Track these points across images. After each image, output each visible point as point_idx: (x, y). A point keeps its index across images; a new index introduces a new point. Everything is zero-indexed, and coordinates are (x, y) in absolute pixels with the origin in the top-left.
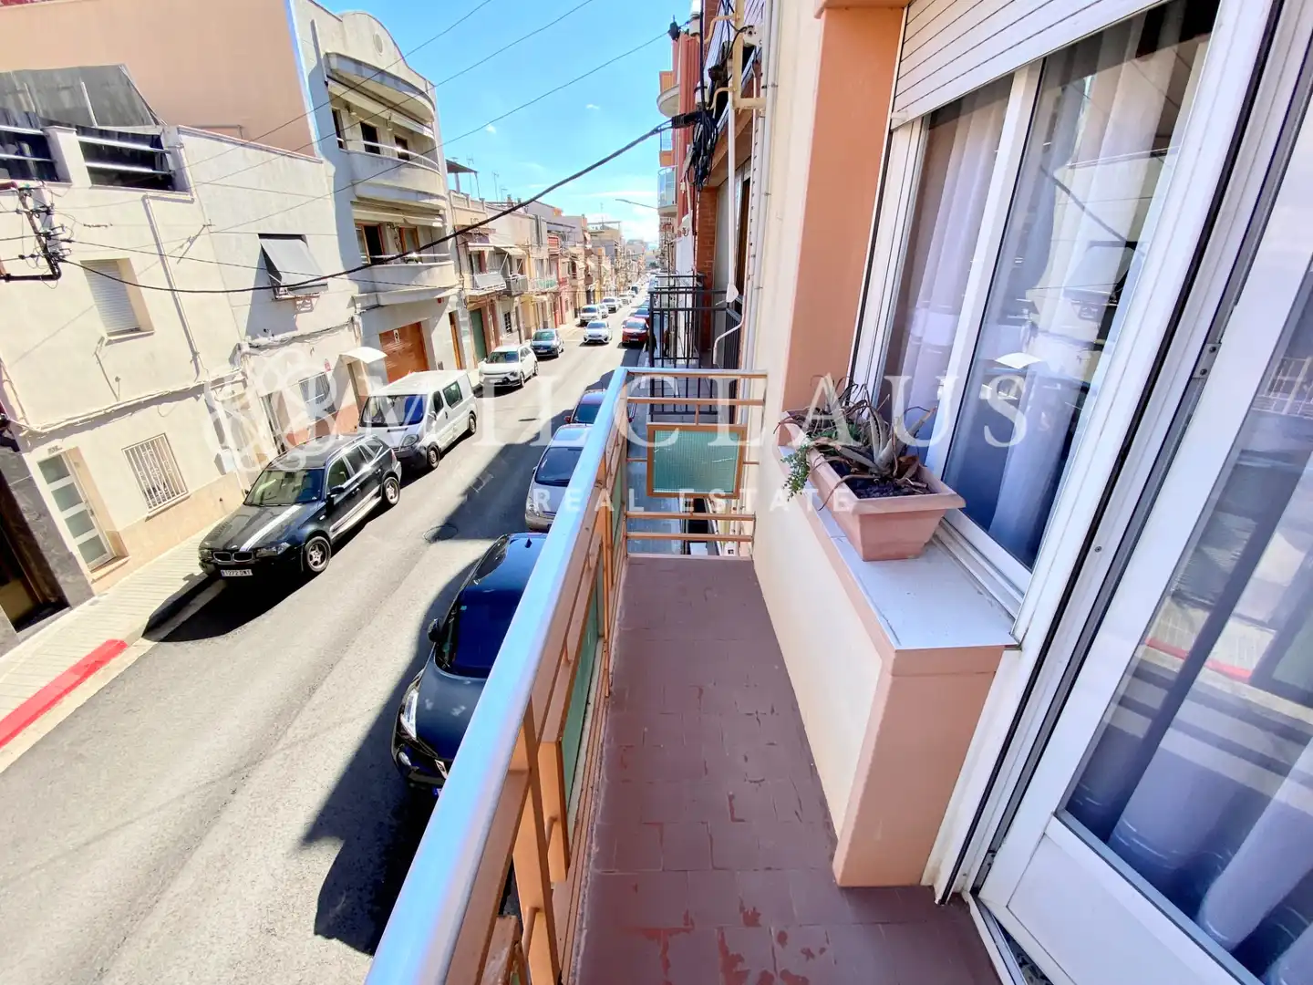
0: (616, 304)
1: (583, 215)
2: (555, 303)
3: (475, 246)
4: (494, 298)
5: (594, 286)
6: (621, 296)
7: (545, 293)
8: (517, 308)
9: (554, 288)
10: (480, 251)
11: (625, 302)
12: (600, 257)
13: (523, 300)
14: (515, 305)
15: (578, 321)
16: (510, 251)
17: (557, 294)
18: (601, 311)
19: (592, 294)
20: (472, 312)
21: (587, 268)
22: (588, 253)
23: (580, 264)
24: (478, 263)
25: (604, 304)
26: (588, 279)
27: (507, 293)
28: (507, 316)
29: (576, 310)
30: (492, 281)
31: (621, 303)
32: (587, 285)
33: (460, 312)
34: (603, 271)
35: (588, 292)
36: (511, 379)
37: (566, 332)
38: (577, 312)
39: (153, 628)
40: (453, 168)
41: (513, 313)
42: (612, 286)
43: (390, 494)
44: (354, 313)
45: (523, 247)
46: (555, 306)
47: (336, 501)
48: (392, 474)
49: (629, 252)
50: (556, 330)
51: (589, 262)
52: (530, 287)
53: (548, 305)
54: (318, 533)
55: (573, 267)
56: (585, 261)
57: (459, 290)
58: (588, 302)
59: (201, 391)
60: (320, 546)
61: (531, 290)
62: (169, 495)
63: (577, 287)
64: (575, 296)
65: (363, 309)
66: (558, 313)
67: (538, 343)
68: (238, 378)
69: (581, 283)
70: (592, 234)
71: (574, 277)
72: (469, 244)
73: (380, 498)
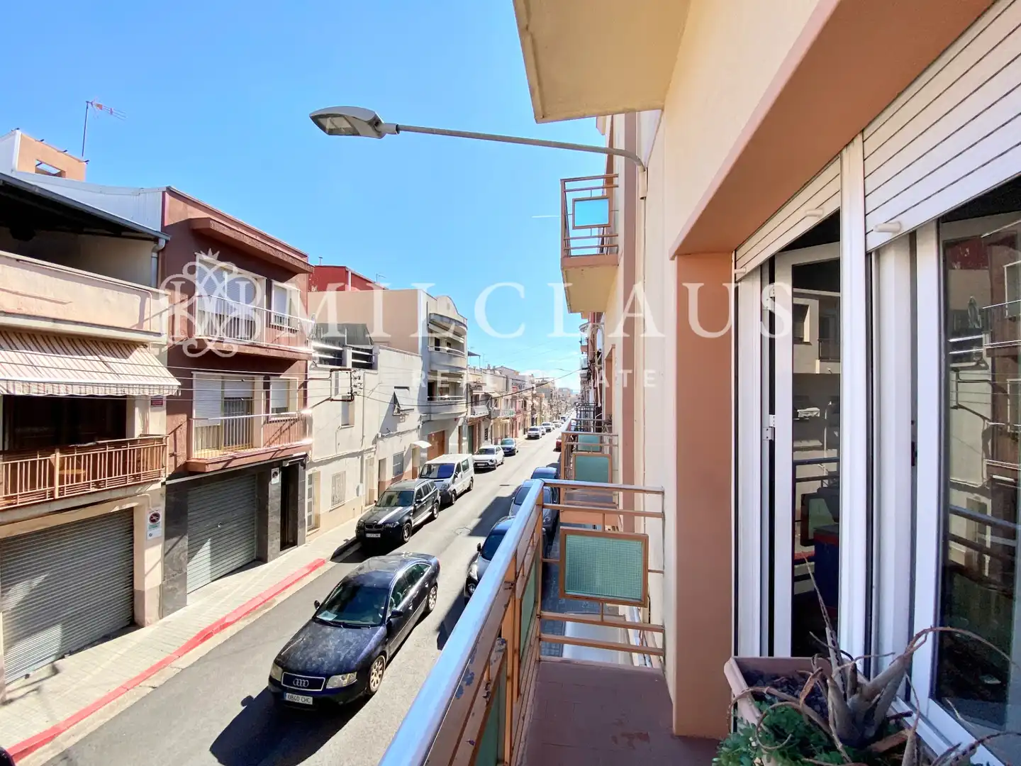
0: (551, 427)
1: (532, 375)
2: (513, 425)
3: (475, 393)
4: (481, 420)
5: (537, 415)
6: (554, 422)
7: (508, 418)
8: (492, 426)
9: (513, 416)
10: (476, 395)
11: (557, 426)
12: (541, 398)
13: (496, 421)
14: (491, 424)
15: (526, 436)
16: (492, 395)
17: (514, 419)
18: (541, 430)
19: (535, 421)
20: (469, 427)
21: (533, 405)
22: (534, 396)
23: (529, 403)
24: (475, 401)
25: (543, 427)
26: (534, 411)
27: (489, 417)
28: (486, 430)
29: (524, 429)
30: (481, 411)
31: (554, 426)
32: (532, 414)
33: (464, 426)
34: (542, 407)
35: (533, 419)
36: (490, 463)
37: (519, 441)
38: (525, 431)
39: (334, 558)
40: (470, 354)
41: (490, 429)
42: (548, 416)
43: (435, 512)
44: (420, 423)
45: (499, 393)
46: (512, 427)
47: (418, 507)
48: (437, 501)
49: (559, 396)
50: (513, 439)
51: (535, 401)
52: (501, 414)
53: (509, 425)
54: (409, 521)
55: (525, 403)
56: (532, 400)
57: (464, 415)
58: (533, 425)
59: (361, 454)
60: (408, 528)
61: (501, 416)
62: (339, 502)
63: (526, 415)
64: (525, 420)
65: (424, 422)
66: (514, 431)
67: (504, 446)
68: (373, 450)
69: (529, 414)
70: (537, 385)
71: (525, 410)
72: (474, 391)
73: (431, 513)
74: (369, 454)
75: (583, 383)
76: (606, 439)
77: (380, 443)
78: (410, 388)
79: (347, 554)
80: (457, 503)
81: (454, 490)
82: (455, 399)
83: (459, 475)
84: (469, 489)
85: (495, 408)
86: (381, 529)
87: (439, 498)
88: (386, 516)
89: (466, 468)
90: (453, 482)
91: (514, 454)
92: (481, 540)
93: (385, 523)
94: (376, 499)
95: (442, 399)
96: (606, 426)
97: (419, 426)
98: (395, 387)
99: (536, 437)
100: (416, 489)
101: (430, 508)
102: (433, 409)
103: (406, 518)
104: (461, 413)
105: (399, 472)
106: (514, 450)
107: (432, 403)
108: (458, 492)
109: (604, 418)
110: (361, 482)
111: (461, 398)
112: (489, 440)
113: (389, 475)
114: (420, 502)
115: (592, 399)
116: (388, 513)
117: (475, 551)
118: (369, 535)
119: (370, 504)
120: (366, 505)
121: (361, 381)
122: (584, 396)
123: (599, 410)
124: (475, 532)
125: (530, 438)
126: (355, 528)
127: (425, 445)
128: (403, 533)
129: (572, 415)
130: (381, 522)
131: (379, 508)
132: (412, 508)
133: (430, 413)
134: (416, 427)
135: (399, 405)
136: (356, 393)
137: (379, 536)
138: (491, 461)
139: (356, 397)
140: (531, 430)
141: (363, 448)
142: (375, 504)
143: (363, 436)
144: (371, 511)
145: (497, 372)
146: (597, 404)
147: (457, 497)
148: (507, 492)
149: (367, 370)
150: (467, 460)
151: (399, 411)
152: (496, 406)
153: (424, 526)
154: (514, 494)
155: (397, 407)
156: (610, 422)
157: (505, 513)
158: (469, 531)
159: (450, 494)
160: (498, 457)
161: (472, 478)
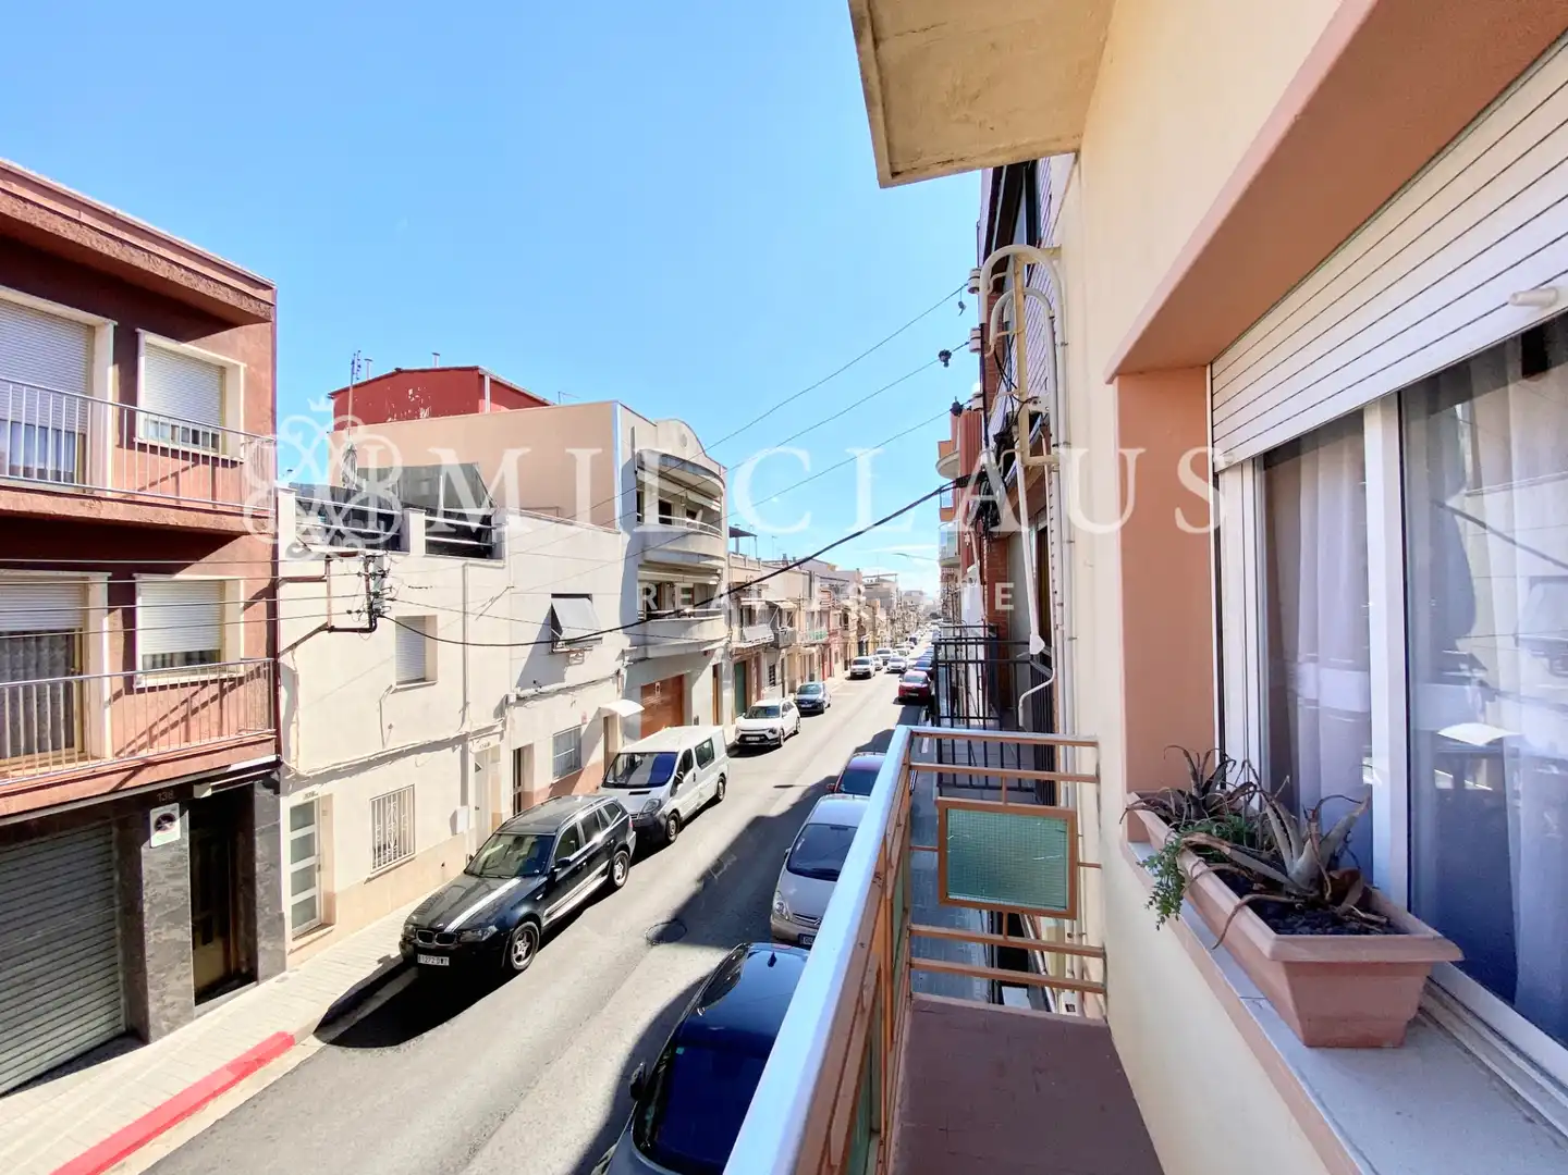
1: (858, 569)
2: (823, 655)
3: (746, 602)
5: (868, 637)
7: (814, 644)
9: (824, 640)
10: (751, 606)
12: (874, 608)
15: (848, 673)
16: (782, 605)
17: (826, 645)
18: (874, 663)
19: (864, 645)
20: (736, 664)
21: (860, 619)
22: (862, 605)
23: (853, 616)
24: (748, 617)
25: (877, 656)
26: (861, 630)
27: (775, 645)
28: (773, 668)
29: (845, 662)
30: (759, 634)
32: (859, 636)
33: (724, 664)
34: (877, 622)
35: (860, 644)
36: (770, 736)
37: (834, 686)
38: (847, 663)
39: (321, 1027)
40: (735, 533)
41: (779, 665)
42: (887, 637)
43: (617, 873)
44: (619, 665)
45: (796, 600)
46: (823, 659)
47: (559, 878)
48: (626, 844)
49: (905, 603)
50: (821, 683)
51: (863, 614)
52: (799, 638)
53: (816, 656)
54: (531, 916)
55: (845, 619)
56: (858, 613)
57: (724, 644)
58: (860, 654)
59: (464, 740)
60: (528, 934)
61: (800, 642)
62: (396, 855)
63: (849, 638)
64: (845, 647)
65: (630, 663)
66: (827, 666)
67: (800, 698)
68: (498, 729)
69: (853, 634)
70: (867, 586)
71: (846, 628)
72: (742, 599)
73: (605, 877)
74: (486, 741)
77: (514, 713)
78: (595, 596)
80: (681, 839)
81: (675, 811)
82: (705, 613)
83: (687, 777)
84: (714, 801)
85: (789, 629)
86: (452, 946)
87: (632, 835)
88: (472, 908)
89: (705, 758)
90: (672, 794)
91: (822, 712)
93: (463, 929)
97: (618, 673)
98: (557, 596)
101: (606, 864)
102: (655, 636)
103: (523, 911)
104: (716, 641)
105: (570, 768)
106: (821, 704)
108: (684, 814)
110: (465, 801)
111: (718, 613)
112: (779, 684)
113: (543, 777)
125: (855, 677)
127: (630, 709)
133: (646, 644)
134: (612, 672)
137: (446, 962)
138: (772, 731)
140: (856, 663)
141: (465, 729)
143: (465, 703)
147: (682, 825)
149: (474, 560)
150: (711, 739)
151: (566, 642)
152: (791, 624)
159: (663, 821)
160: (787, 721)
161: (722, 775)
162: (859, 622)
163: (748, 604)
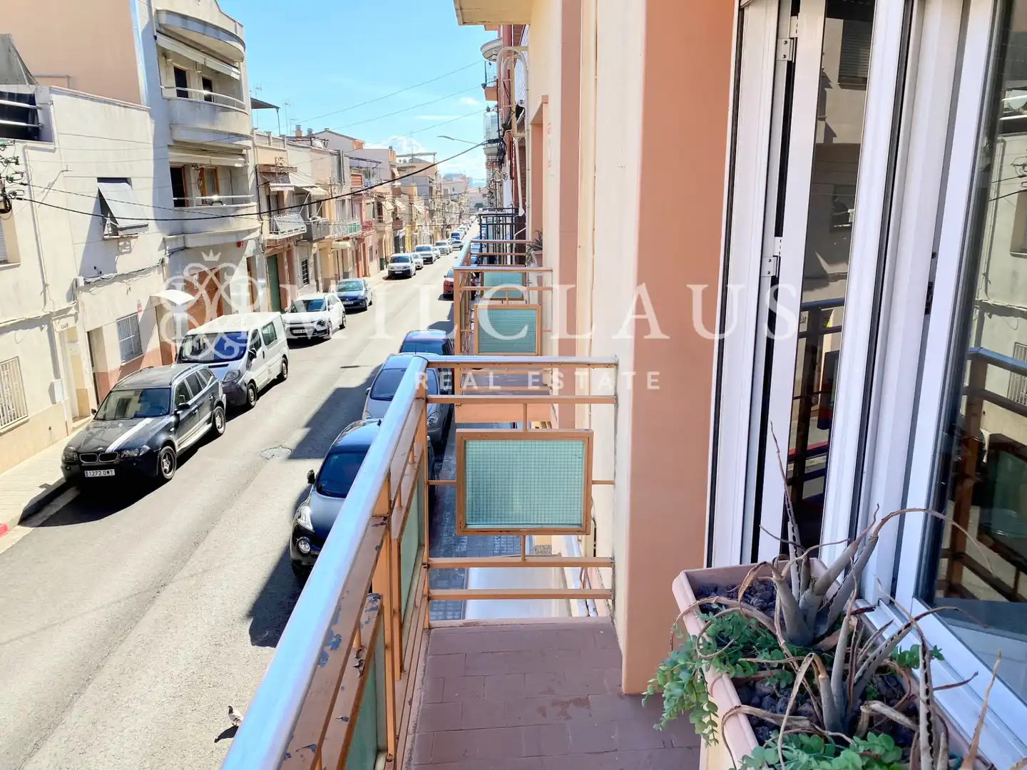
0: (433, 254)
1: (391, 148)
2: (357, 251)
3: (275, 187)
4: (292, 244)
5: (404, 232)
6: (438, 244)
7: (347, 239)
8: (315, 255)
9: (359, 232)
10: (278, 192)
11: (444, 252)
12: (410, 197)
13: (323, 245)
14: (314, 251)
15: (385, 273)
16: (313, 192)
17: (360, 240)
18: (415, 260)
19: (401, 242)
20: (268, 258)
21: (396, 209)
22: (397, 193)
23: (388, 206)
24: (275, 205)
25: (418, 253)
26: (397, 221)
27: (308, 237)
28: (305, 264)
29: (381, 260)
30: (291, 224)
31: (438, 252)
32: (395, 229)
33: (257, 257)
34: (414, 214)
35: (396, 239)
36: (319, 328)
37: (374, 284)
38: (383, 262)
39: (25, 519)
40: (257, 105)
41: (311, 261)
42: (427, 232)
43: (218, 424)
44: (162, 254)
45: (325, 187)
46: (358, 257)
47: (182, 417)
48: (220, 403)
49: (446, 190)
50: (361, 280)
51: (399, 203)
52: (331, 231)
53: (349, 252)
54: (169, 443)
55: (379, 208)
56: (393, 202)
57: (257, 234)
58: (397, 251)
59: (45, 321)
60: (169, 455)
61: (333, 234)
62: (14, 417)
63: (384, 232)
64: (380, 242)
65: (172, 253)
66: (361, 263)
67: (343, 294)
68: (73, 311)
69: (389, 228)
70: (399, 170)
71: (380, 221)
72: (271, 184)
73: (210, 425)
74: (63, 322)
75: (490, 165)
76: (532, 277)
77: (84, 297)
78: (133, 181)
79: (51, 510)
80: (260, 404)
81: (252, 381)
82: (233, 201)
83: (259, 353)
84: (281, 378)
85: (320, 220)
86: (114, 462)
87: (223, 397)
88: (121, 437)
89: (270, 339)
90: (248, 367)
91: (364, 309)
92: (315, 465)
93: (120, 450)
94: (94, 406)
95: (204, 202)
96: (532, 252)
97: (163, 261)
98: (101, 180)
99: (405, 275)
100: (176, 383)
101: (208, 416)
102: (190, 225)
103: (163, 438)
104: (249, 232)
105: (134, 353)
106: (363, 300)
107: (187, 212)
109: (530, 237)
110: (57, 375)
111: (247, 201)
112: (313, 282)
113: (113, 359)
114: (187, 407)
115: (508, 201)
116: (122, 433)
117: (305, 483)
118: (90, 474)
119: (82, 417)
120: (75, 419)
121: (21, 168)
122: (493, 191)
123: (520, 223)
124: (299, 453)
125: (393, 276)
126: (60, 463)
127: (182, 297)
128: (160, 466)
129: (471, 232)
130: (112, 448)
131: (103, 423)
132: (173, 419)
133: (184, 233)
134: (156, 261)
135: (113, 218)
136: (14, 194)
137: (112, 473)
138: (320, 323)
139: (14, 203)
140: (395, 260)
141: (49, 309)
142: (92, 416)
143: (45, 285)
144: (88, 429)
145: (318, 143)
146: (517, 211)
147: (259, 394)
148: (355, 380)
149: (30, 143)
150: (272, 323)
151: (116, 230)
152: (321, 214)
153: (200, 450)
154: (370, 381)
155: (109, 221)
156: (538, 246)
157: (356, 416)
158: (289, 452)
159: (244, 388)
160: (334, 313)
161: (284, 356)
162: (394, 213)
163: (278, 189)
